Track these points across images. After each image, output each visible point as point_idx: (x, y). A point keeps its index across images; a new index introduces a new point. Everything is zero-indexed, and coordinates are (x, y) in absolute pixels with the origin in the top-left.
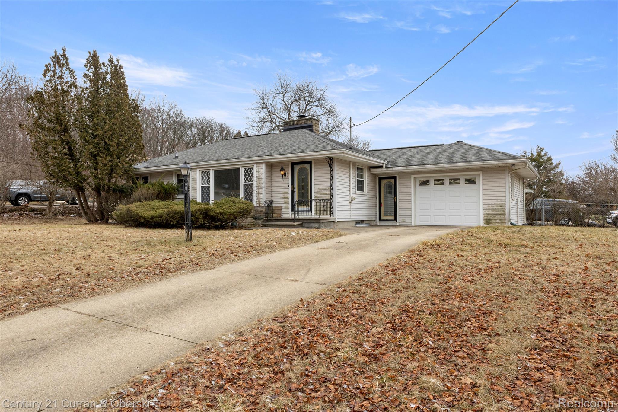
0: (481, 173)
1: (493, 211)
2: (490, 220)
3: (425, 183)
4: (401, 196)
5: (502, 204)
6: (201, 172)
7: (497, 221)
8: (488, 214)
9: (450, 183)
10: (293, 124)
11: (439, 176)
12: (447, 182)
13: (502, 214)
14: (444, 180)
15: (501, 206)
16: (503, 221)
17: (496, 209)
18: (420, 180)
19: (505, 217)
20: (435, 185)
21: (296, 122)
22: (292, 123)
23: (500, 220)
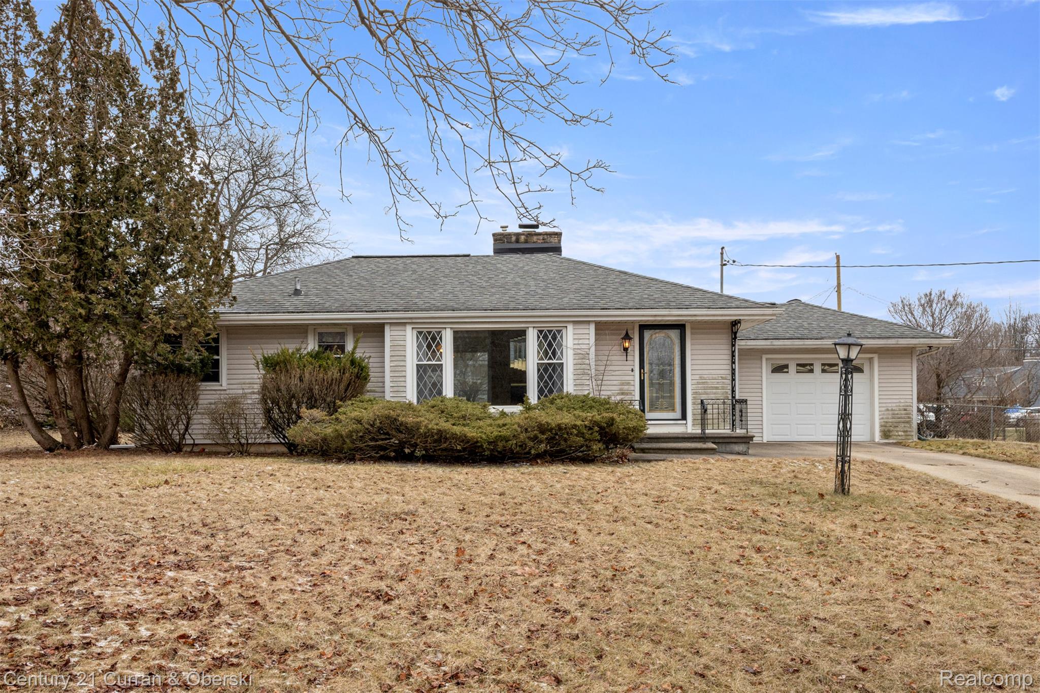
0: (875, 356)
1: (893, 418)
2: (889, 431)
3: (780, 369)
4: (743, 390)
5: (907, 406)
6: (415, 332)
7: (900, 433)
8: (887, 422)
9: (824, 371)
10: (517, 241)
11: (805, 358)
12: (817, 368)
13: (907, 422)
14: (812, 365)
15: (905, 410)
16: (909, 433)
17: (897, 414)
18: (772, 364)
19: (910, 427)
20: (797, 372)
21: (523, 237)
22: (514, 238)
23: (904, 431)
